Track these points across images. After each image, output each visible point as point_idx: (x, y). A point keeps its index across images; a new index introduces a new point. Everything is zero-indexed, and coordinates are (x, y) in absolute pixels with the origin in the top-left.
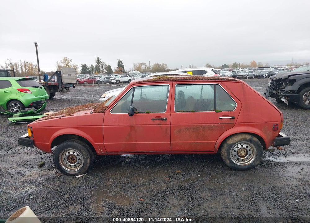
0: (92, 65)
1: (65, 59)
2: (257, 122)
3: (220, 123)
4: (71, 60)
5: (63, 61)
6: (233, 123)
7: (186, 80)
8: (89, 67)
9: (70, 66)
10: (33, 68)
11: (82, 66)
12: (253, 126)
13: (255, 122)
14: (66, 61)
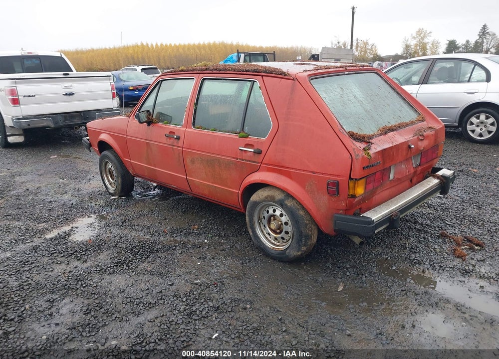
0: (468, 42)
1: (420, 32)
2: (296, 169)
3: (240, 159)
4: (430, 32)
5: (414, 35)
6: (258, 163)
7: (216, 69)
8: (460, 45)
9: (425, 44)
10: (368, 49)
11: (448, 42)
12: (288, 175)
13: (293, 168)
14: (420, 35)
